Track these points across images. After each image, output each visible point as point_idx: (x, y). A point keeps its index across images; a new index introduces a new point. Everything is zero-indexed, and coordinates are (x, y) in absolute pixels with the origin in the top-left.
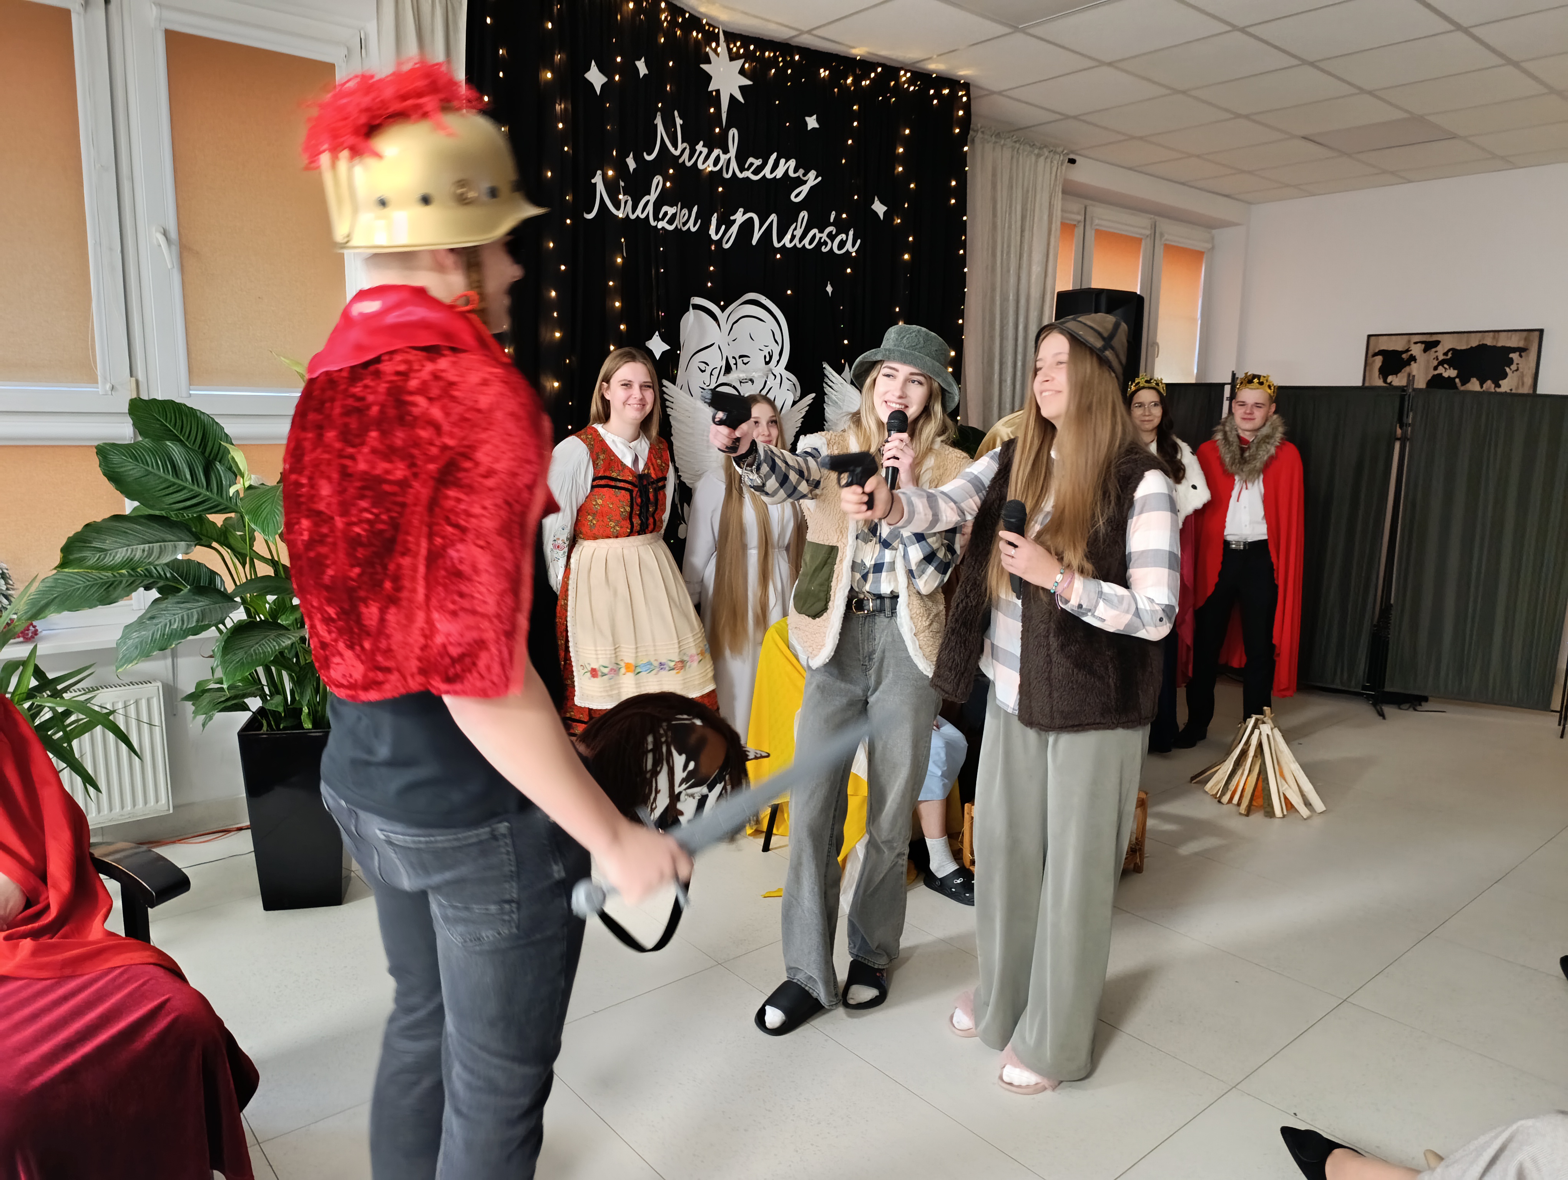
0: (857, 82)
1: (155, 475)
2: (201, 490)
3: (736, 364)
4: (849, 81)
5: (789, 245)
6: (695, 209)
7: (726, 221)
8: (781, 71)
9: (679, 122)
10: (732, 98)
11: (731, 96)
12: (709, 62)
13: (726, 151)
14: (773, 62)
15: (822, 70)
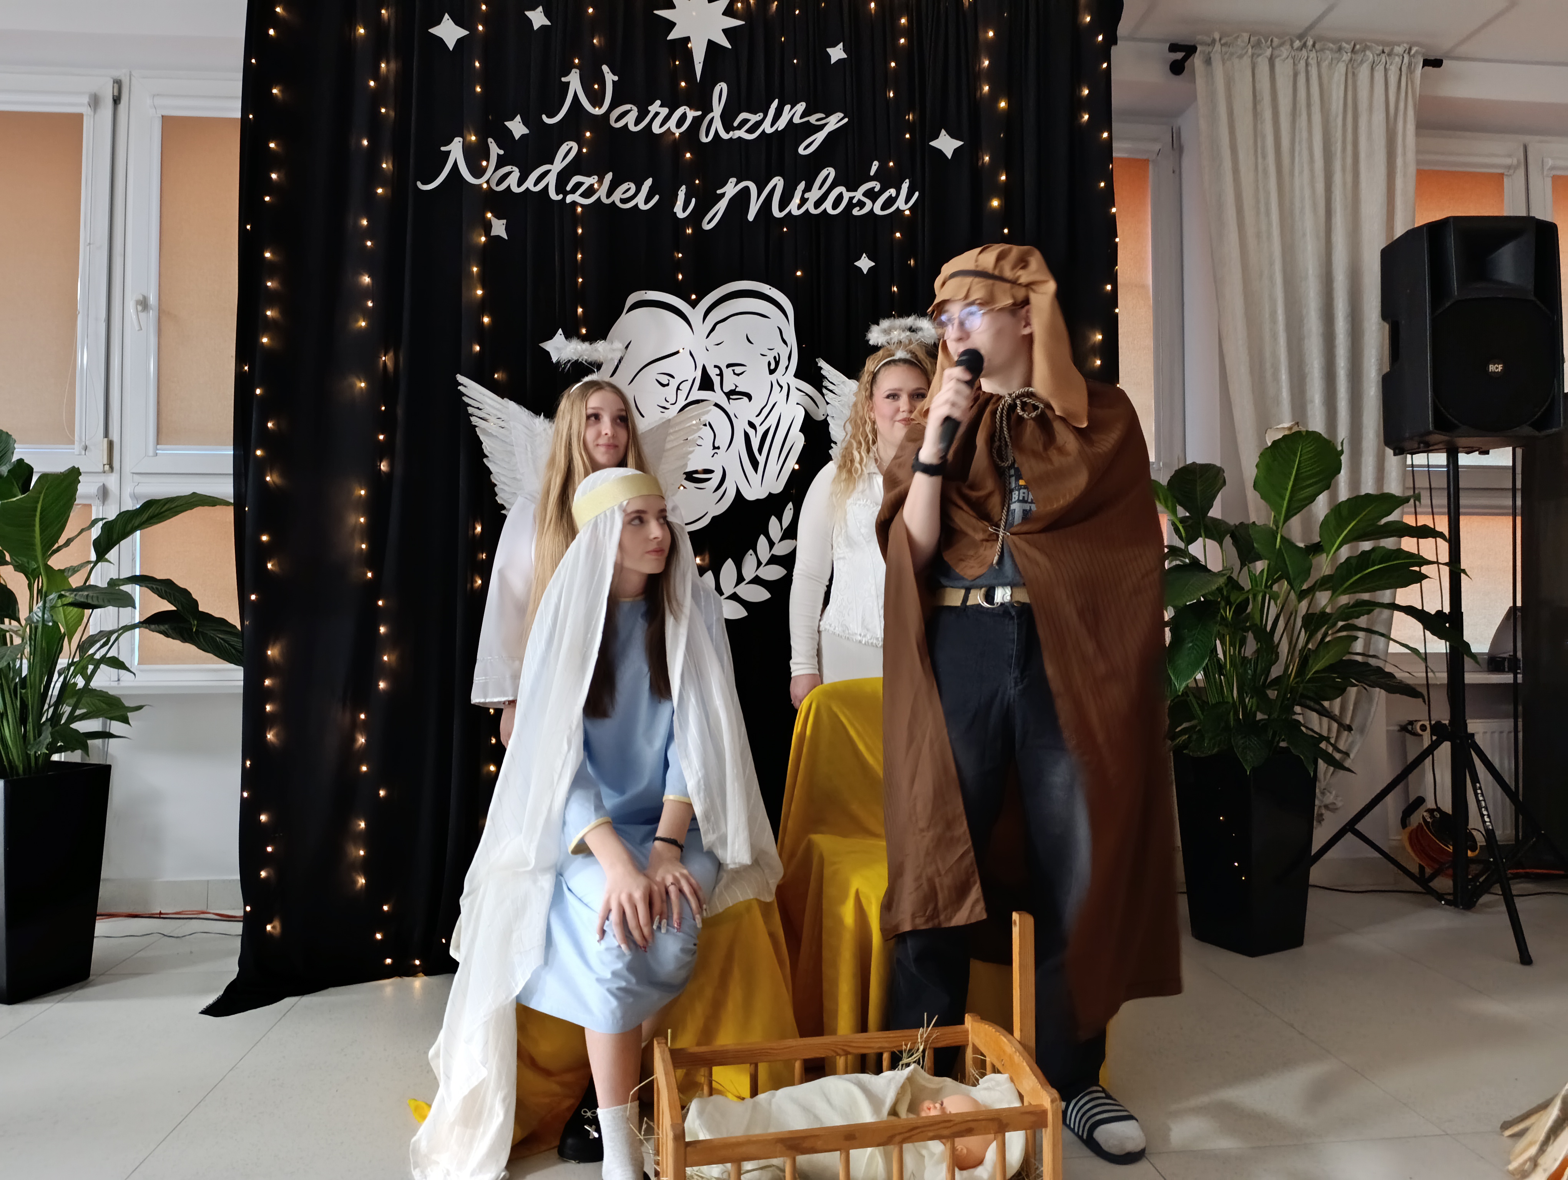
3: (721, 375)
5: (796, 212)
6: (649, 182)
7: (706, 196)
9: (611, 78)
10: (711, 45)
11: (709, 42)
12: (671, 6)
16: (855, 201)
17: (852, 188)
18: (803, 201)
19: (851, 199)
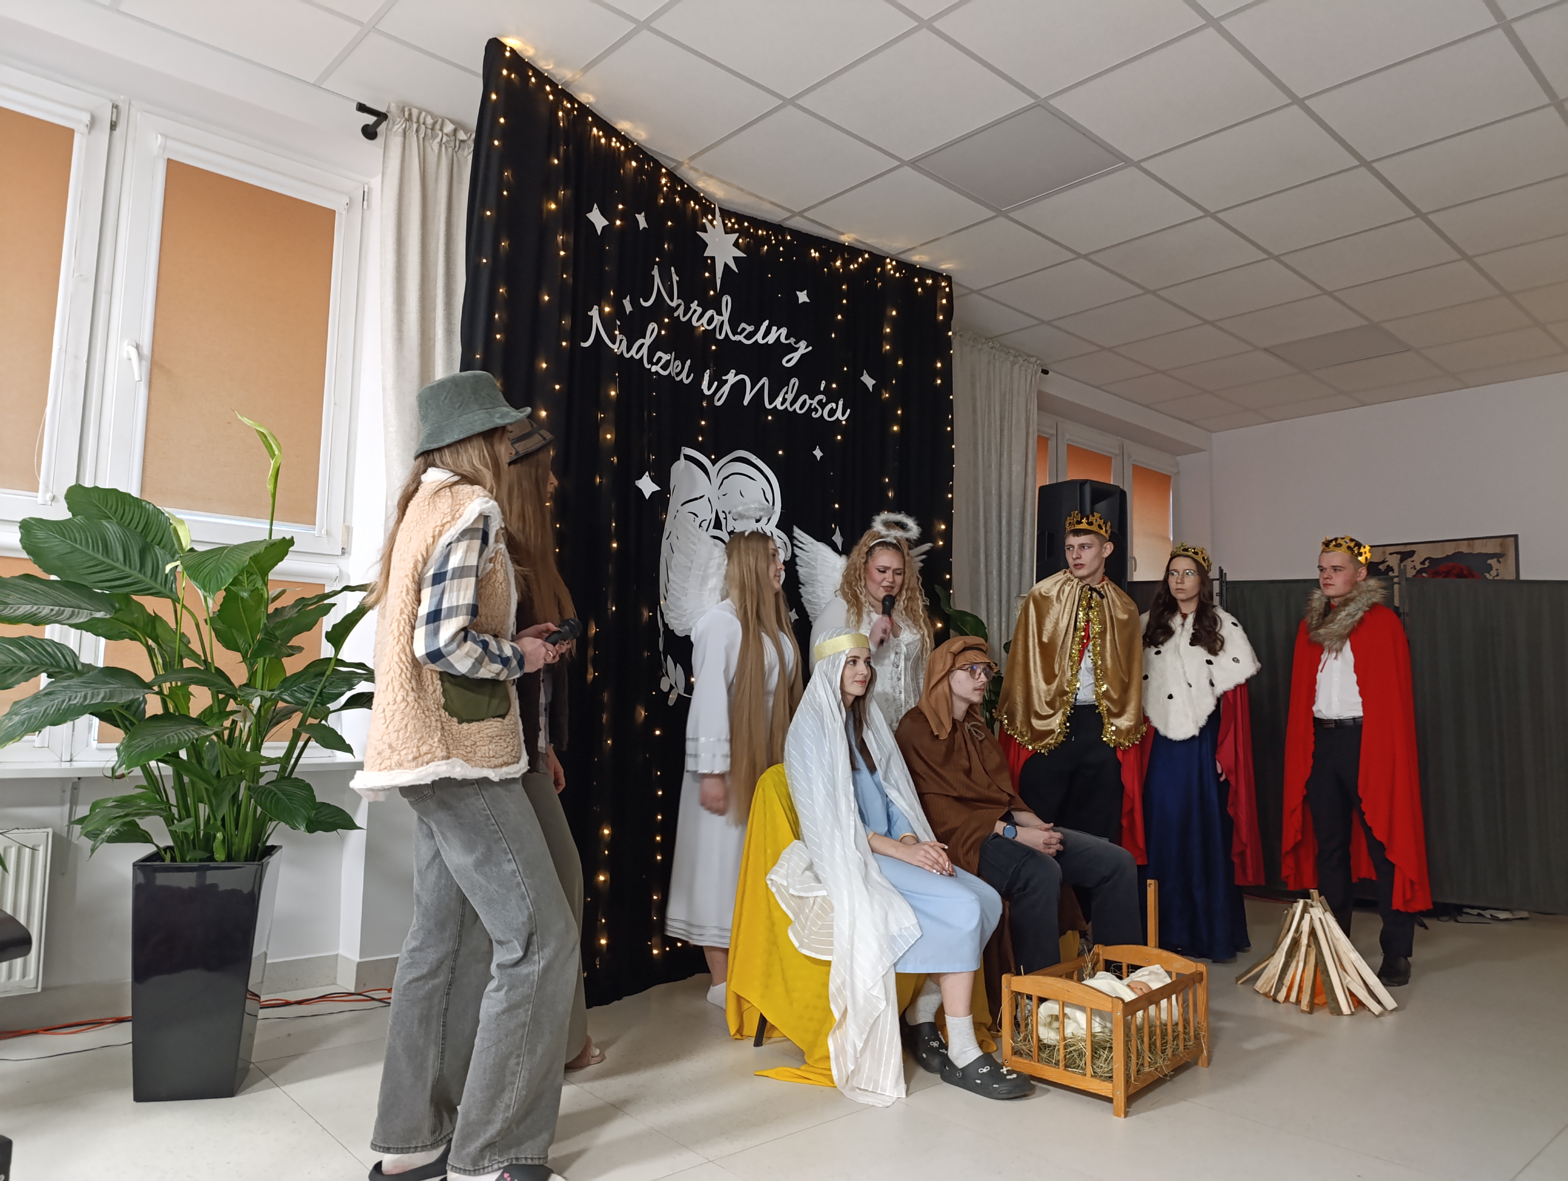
0: (845, 264)
1: (83, 552)
2: (132, 572)
3: (726, 518)
4: (838, 263)
5: (780, 408)
6: (688, 362)
7: (718, 378)
8: (773, 249)
9: (675, 278)
10: (726, 266)
11: (726, 265)
12: (705, 230)
13: (720, 313)
14: (766, 240)
15: (812, 251)
16: (813, 407)
17: (812, 398)
18: (784, 400)
19: (811, 404)
